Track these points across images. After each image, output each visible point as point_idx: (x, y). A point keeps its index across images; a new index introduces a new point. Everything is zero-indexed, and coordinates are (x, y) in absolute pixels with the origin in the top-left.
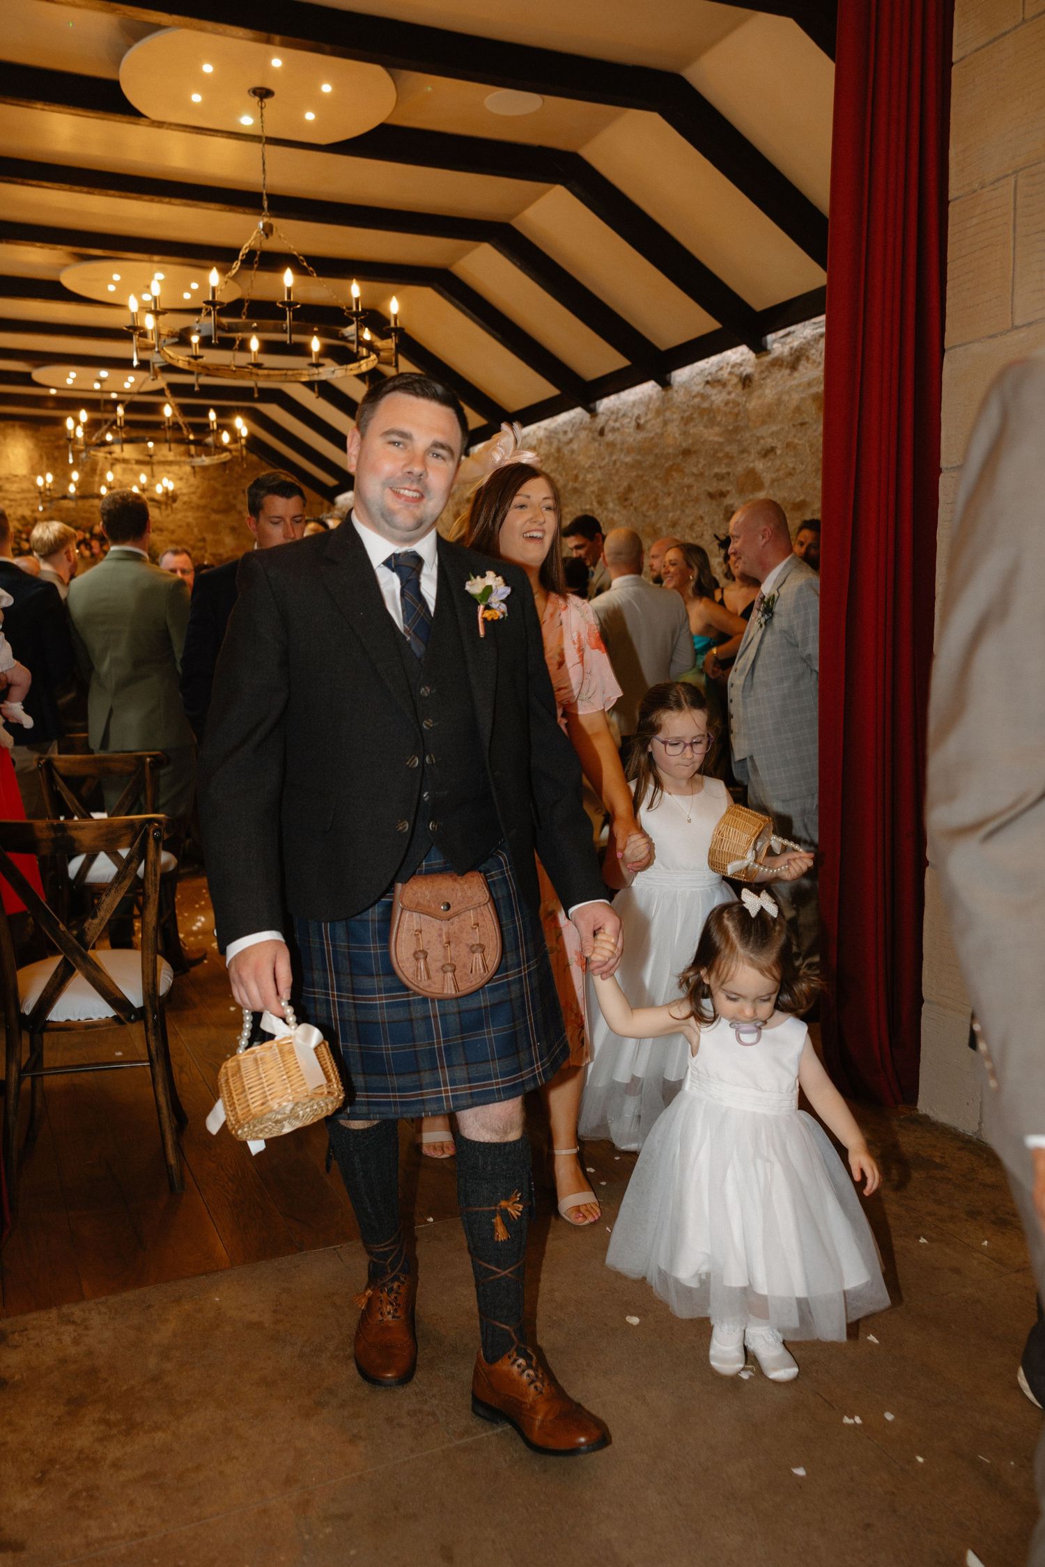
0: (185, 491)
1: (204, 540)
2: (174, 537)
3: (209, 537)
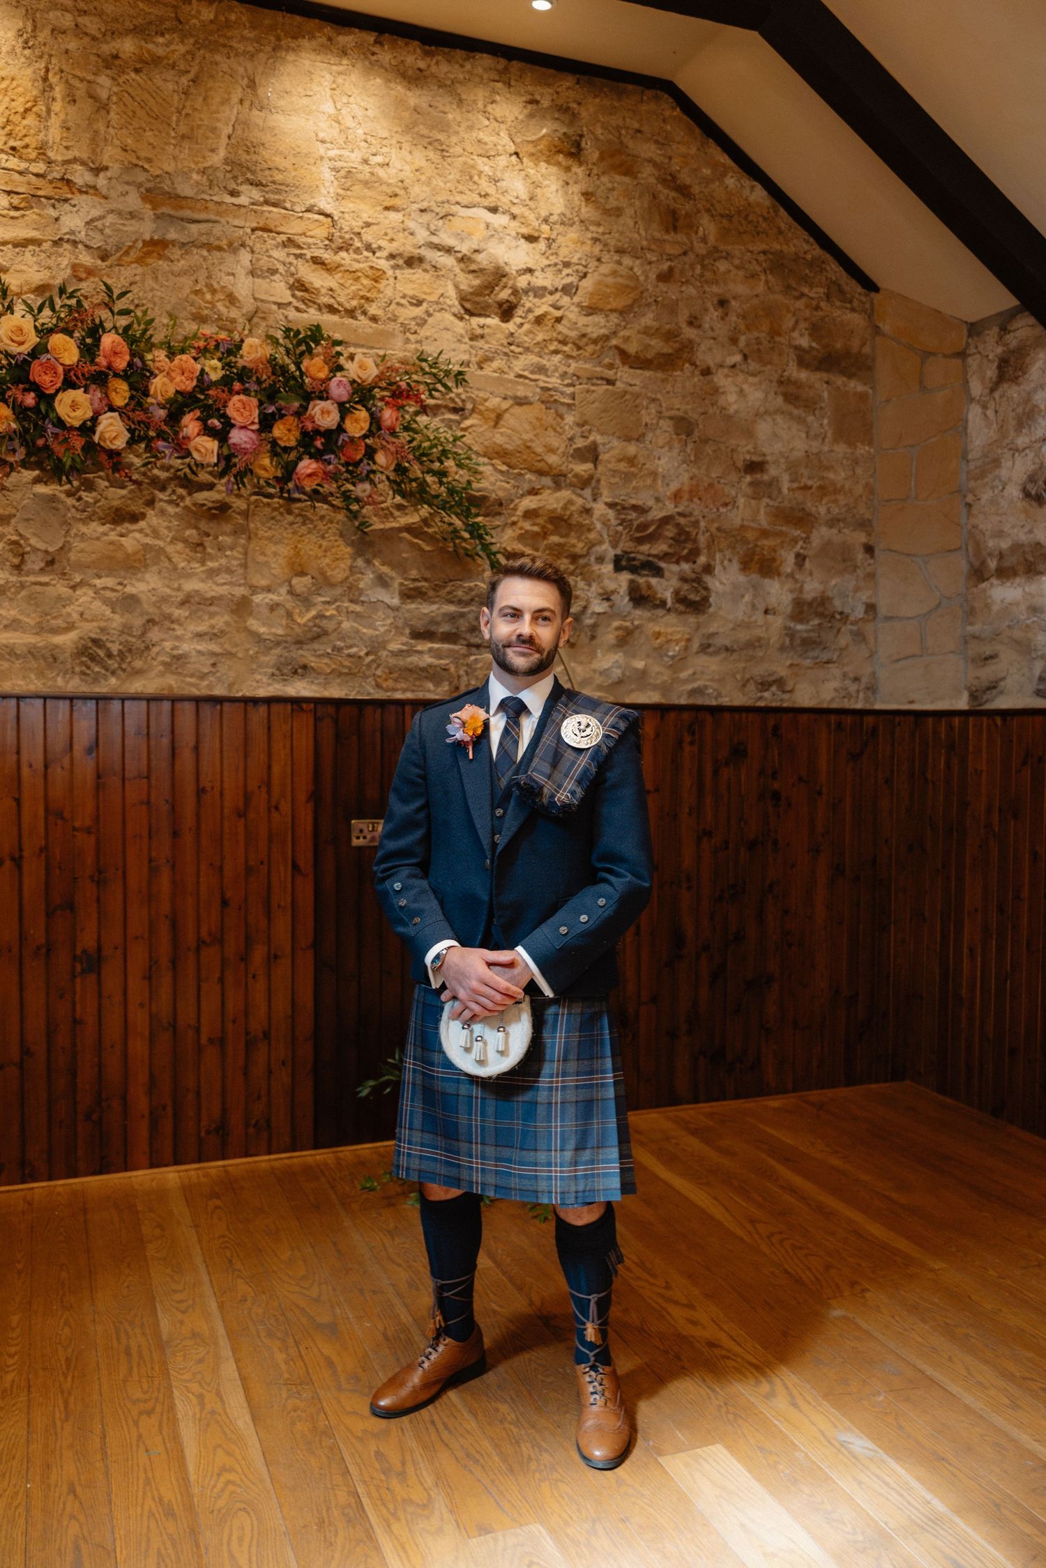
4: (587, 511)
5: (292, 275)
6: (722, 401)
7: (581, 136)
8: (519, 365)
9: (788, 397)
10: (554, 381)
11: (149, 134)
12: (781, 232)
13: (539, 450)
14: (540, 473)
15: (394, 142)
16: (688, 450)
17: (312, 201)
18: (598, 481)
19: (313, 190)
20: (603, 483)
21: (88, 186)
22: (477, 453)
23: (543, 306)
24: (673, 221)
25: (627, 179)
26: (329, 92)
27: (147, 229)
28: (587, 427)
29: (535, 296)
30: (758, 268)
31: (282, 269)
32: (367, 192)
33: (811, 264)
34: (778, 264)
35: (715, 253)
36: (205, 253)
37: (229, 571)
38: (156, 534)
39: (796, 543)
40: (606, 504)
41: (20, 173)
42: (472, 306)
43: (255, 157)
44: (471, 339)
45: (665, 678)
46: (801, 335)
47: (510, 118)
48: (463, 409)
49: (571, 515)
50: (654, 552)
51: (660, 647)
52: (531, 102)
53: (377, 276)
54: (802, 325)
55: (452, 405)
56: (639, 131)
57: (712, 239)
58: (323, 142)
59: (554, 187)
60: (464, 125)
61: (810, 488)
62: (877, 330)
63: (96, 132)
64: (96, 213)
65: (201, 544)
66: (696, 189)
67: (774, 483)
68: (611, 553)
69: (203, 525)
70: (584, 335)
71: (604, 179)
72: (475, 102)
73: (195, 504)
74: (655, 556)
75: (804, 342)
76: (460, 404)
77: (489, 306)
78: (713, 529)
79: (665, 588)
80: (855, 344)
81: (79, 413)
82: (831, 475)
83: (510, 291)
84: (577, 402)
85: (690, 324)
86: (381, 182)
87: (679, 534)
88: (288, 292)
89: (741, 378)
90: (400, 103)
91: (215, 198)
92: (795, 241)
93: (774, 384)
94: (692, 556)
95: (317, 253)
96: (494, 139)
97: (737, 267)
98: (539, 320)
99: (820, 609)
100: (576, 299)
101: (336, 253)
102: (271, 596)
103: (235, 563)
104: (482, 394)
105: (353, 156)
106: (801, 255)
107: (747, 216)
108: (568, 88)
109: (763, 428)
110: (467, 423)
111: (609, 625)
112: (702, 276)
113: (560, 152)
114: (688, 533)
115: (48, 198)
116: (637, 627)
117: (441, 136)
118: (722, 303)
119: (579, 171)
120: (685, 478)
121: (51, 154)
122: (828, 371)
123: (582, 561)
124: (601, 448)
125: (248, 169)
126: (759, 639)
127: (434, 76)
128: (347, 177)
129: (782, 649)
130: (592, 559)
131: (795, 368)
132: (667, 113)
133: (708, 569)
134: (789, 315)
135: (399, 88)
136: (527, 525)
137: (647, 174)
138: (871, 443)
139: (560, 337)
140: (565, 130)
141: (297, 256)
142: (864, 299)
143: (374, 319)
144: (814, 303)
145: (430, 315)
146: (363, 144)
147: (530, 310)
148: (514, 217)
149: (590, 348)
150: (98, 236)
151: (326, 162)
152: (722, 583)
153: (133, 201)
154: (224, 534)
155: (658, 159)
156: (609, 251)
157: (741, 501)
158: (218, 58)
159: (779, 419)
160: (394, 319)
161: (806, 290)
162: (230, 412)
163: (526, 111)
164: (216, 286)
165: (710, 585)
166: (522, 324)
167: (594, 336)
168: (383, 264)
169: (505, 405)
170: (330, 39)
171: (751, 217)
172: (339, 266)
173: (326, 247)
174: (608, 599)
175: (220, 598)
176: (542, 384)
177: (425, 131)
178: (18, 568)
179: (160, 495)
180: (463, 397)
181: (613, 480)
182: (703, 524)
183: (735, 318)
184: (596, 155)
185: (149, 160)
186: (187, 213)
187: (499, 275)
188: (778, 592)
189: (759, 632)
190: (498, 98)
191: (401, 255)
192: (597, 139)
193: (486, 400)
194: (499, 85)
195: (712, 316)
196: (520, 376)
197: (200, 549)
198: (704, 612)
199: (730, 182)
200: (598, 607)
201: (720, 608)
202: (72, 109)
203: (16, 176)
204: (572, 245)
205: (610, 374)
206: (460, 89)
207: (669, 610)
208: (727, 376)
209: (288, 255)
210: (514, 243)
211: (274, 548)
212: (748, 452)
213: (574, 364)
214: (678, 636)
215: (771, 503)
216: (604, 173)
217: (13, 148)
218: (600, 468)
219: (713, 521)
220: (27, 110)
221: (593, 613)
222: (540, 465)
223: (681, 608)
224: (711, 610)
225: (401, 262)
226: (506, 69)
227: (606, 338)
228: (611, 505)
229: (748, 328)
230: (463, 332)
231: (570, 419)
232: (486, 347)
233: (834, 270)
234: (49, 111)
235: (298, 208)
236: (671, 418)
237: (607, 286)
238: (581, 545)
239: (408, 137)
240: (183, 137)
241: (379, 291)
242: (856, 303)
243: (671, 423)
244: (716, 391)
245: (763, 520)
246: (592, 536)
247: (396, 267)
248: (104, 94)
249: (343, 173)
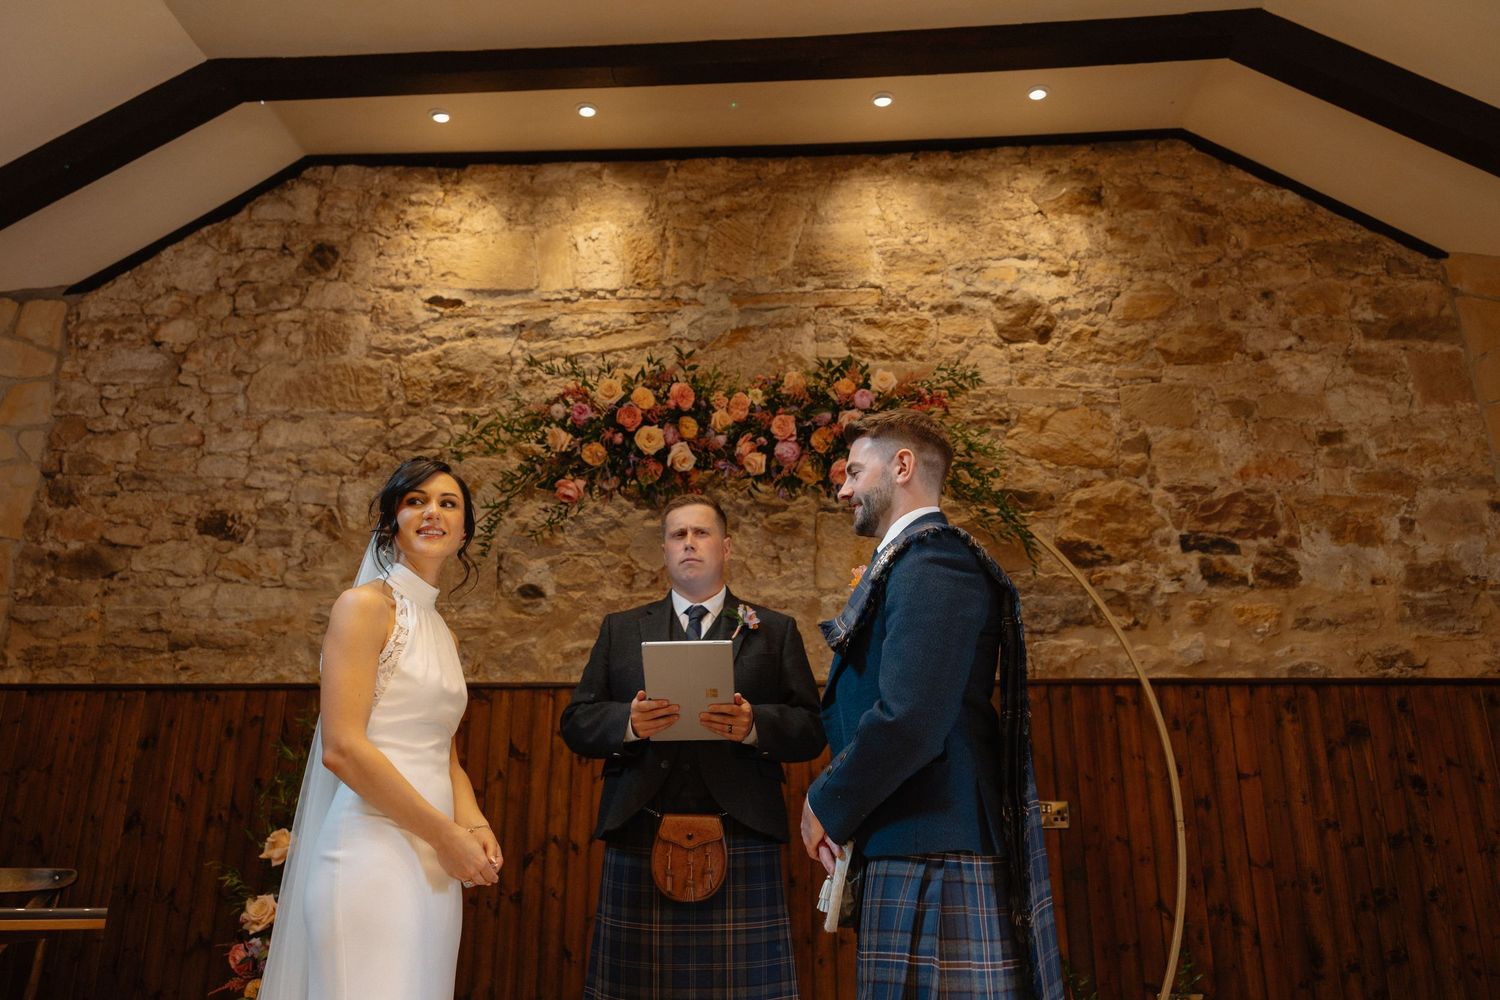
0: (1072, 305)
1: (1144, 444)
2: (1045, 441)
3: (1162, 436)
4: (1146, 497)
5: (849, 335)
6: (1281, 381)
7: (1100, 188)
8: (1059, 377)
9: (1356, 367)
10: (1097, 385)
11: (736, 256)
12: (1321, 225)
13: (1087, 446)
14: (1091, 467)
15: (930, 224)
16: (1250, 430)
17: (864, 279)
18: (1154, 468)
19: (864, 271)
20: (1159, 470)
21: (690, 299)
22: (1024, 456)
23: (1078, 326)
24: (1201, 236)
25: (1149, 212)
26: (875, 201)
27: (734, 322)
28: (1136, 421)
29: (1070, 319)
30: (1302, 260)
31: (840, 332)
32: (912, 265)
33: (1363, 247)
34: (1323, 253)
35: (1251, 255)
36: (778, 331)
37: (802, 578)
38: (740, 552)
39: (1398, 508)
40: (1165, 488)
41: (643, 299)
42: (1009, 335)
43: (816, 257)
44: (1011, 362)
45: (1257, 656)
46: (1363, 310)
47: (1032, 186)
48: (1008, 420)
49: (1126, 503)
50: (1226, 528)
51: (1246, 624)
52: (1052, 172)
53: (922, 325)
54: (1362, 301)
55: (997, 418)
56: (1157, 173)
57: (1246, 245)
58: (872, 235)
59: (1078, 231)
60: (991, 200)
61: (1406, 451)
62: (1455, 292)
63: (697, 262)
64: (695, 317)
65: (777, 557)
66: (1222, 207)
67: (1358, 450)
68: (1176, 534)
69: (778, 541)
70: (1122, 343)
71: (1127, 215)
72: (1000, 182)
73: (771, 524)
74: (1226, 533)
75: (1369, 315)
76: (1005, 416)
77: (1026, 333)
78: (1291, 500)
79: (1243, 563)
80: (1432, 309)
81: (653, 443)
82: (1429, 436)
83: (1044, 318)
84: (1122, 400)
85: (1234, 317)
86: (921, 255)
87: (1252, 510)
88: (846, 349)
89: (1299, 357)
90: (934, 196)
91: (786, 291)
92: (1340, 230)
93: (1340, 358)
94: (1271, 530)
95: (869, 316)
96: (1019, 205)
97: (1277, 263)
98: (1076, 337)
99: (1444, 575)
100: (1111, 315)
101: (885, 313)
102: (838, 596)
103: (805, 570)
104: (1025, 406)
105: (896, 241)
106: (1350, 241)
107: (1281, 219)
108: (1083, 155)
109: (1335, 401)
110: (1014, 431)
111: (1184, 605)
112: (1240, 275)
113: (1080, 203)
114: (1262, 509)
115: (662, 312)
116: (1216, 605)
117: (971, 213)
118: (1266, 295)
119: (1102, 214)
120: (1250, 456)
121: (665, 283)
122: (1403, 337)
123: (1145, 545)
124: (1152, 439)
125: (811, 265)
126: (1370, 611)
127: (962, 171)
128: (893, 258)
129: (1402, 620)
130: (1156, 541)
131: (1362, 339)
132: (1183, 155)
133: (1292, 542)
134: (1345, 294)
135: (933, 185)
136: (1081, 515)
137: (1170, 204)
138: (1473, 399)
139: (1098, 348)
140: (1083, 185)
141: (852, 321)
142: (1433, 267)
143: (921, 358)
144: (1373, 279)
145: (971, 348)
146: (905, 231)
147: (1066, 331)
148: (1043, 260)
149: (1130, 353)
150: (697, 332)
151: (875, 250)
152: (1310, 554)
153: (724, 303)
154: (796, 546)
155: (1179, 190)
156: (1140, 271)
157: (1320, 472)
158: (788, 195)
159: (1352, 389)
160: (939, 355)
161: (1361, 270)
162: (774, 430)
163: (1047, 180)
164: (786, 353)
165: (1297, 558)
166: (1059, 344)
167: (1133, 342)
168: (926, 315)
169: (1049, 412)
170: (875, 165)
171: (1285, 219)
172: (889, 322)
173: (877, 311)
174: (1179, 580)
175: (792, 601)
176: (1084, 390)
177: (956, 211)
178: (629, 586)
179: (744, 520)
180: (1007, 410)
181: (1169, 466)
182: (1278, 498)
183: (1282, 306)
184: (1116, 199)
185: (735, 273)
186: (765, 305)
187: (1033, 307)
188: (1384, 560)
189: (1369, 603)
190: (1019, 175)
191: (941, 306)
192: (1116, 187)
193: (1029, 410)
194: (1020, 166)
195: (1258, 307)
196: (1061, 386)
197: (775, 561)
198: (1294, 586)
199: (1258, 194)
200: (1168, 587)
201: (1314, 580)
202: (680, 251)
203: (640, 301)
204: (1100, 272)
205: (1154, 373)
206: (985, 176)
207: (1252, 586)
208: (1283, 358)
209: (845, 321)
210: (1045, 280)
211: (838, 555)
212: (1320, 424)
213: (1114, 369)
214: (1267, 612)
215: (1358, 471)
216: (1126, 211)
217: (639, 284)
218: (1154, 457)
219: (1290, 494)
220: (649, 258)
221: (1163, 594)
222: (1088, 460)
223: (1266, 582)
224: (1302, 583)
225: (942, 311)
226: (1026, 154)
227: (1147, 342)
228: (1171, 489)
229: (1299, 312)
230: (1002, 356)
231: (1116, 416)
232: (1026, 366)
233: (1390, 247)
234: (664, 255)
235: (852, 286)
236: (1224, 403)
237: (1140, 299)
238: (1141, 529)
239: (943, 219)
240: (762, 253)
241: (924, 336)
242: (1423, 272)
243: (1225, 407)
244: (1273, 372)
245: (1351, 488)
246: (1153, 519)
247: (939, 315)
248: (703, 237)
249: (888, 254)
